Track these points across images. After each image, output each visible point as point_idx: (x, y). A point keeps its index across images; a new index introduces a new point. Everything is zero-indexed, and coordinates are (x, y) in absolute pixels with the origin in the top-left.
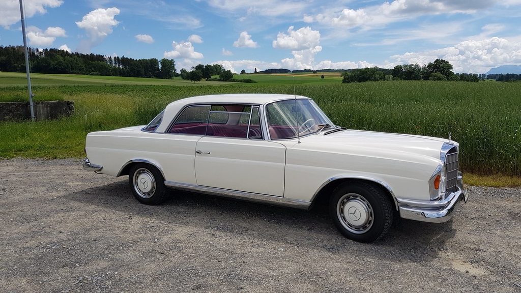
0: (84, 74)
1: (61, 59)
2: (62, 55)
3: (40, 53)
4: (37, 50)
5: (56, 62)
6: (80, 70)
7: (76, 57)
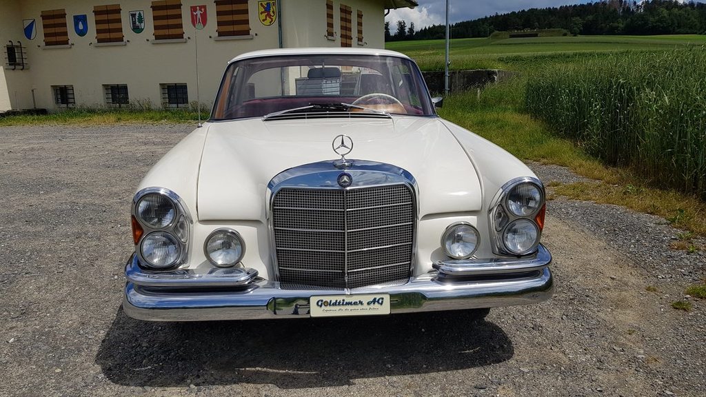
0: (696, 33)
1: (665, 12)
2: (667, 8)
3: (638, 7)
4: (635, 3)
5: (657, 18)
6: (691, 28)
7: (689, 8)
